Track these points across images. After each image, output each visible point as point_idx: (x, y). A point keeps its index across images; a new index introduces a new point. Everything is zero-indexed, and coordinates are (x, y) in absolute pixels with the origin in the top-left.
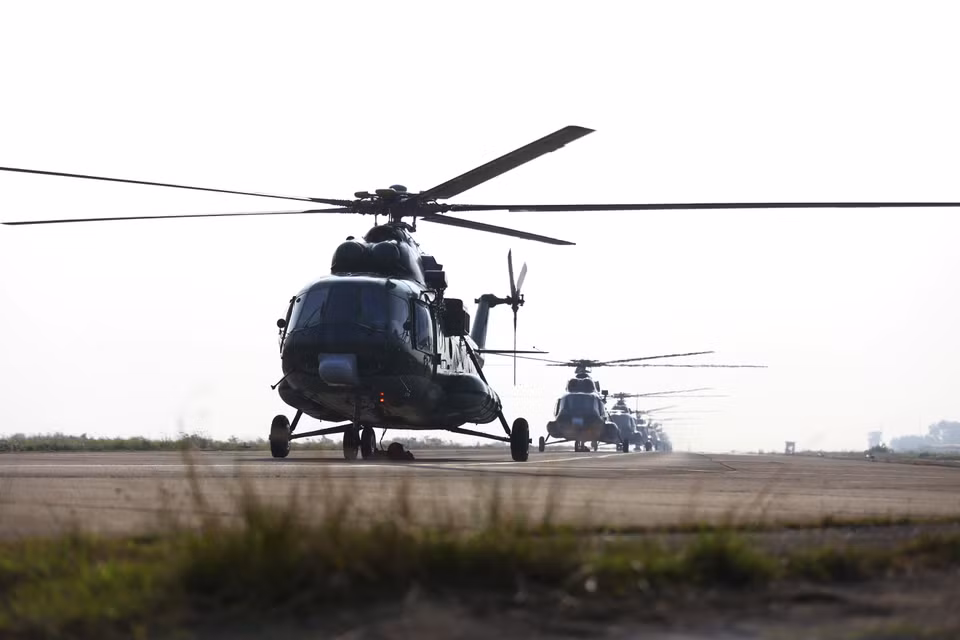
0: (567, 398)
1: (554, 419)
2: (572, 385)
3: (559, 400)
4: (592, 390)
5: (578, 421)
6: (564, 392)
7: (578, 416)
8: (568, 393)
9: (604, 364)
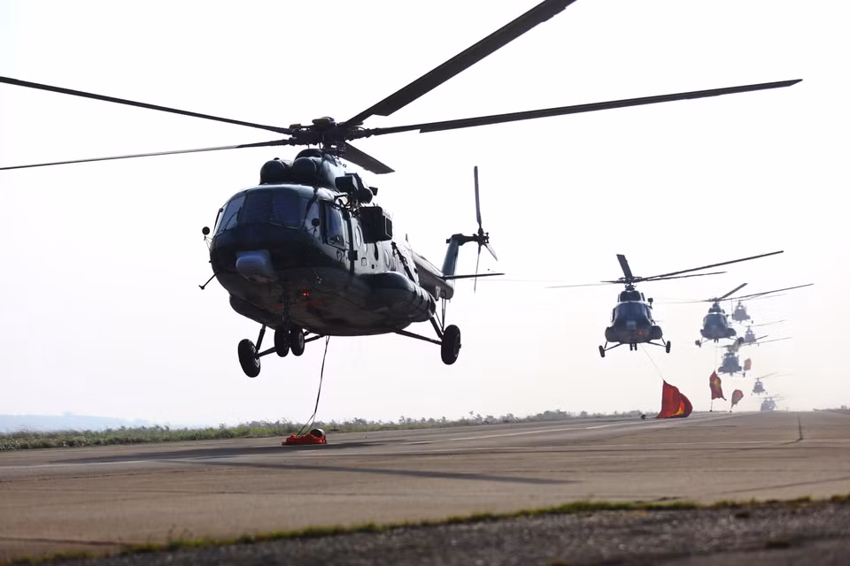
0: (620, 306)
1: (610, 325)
2: (623, 296)
3: (614, 310)
4: (639, 299)
5: (631, 323)
6: (615, 303)
7: (631, 320)
8: (620, 303)
9: (646, 279)
